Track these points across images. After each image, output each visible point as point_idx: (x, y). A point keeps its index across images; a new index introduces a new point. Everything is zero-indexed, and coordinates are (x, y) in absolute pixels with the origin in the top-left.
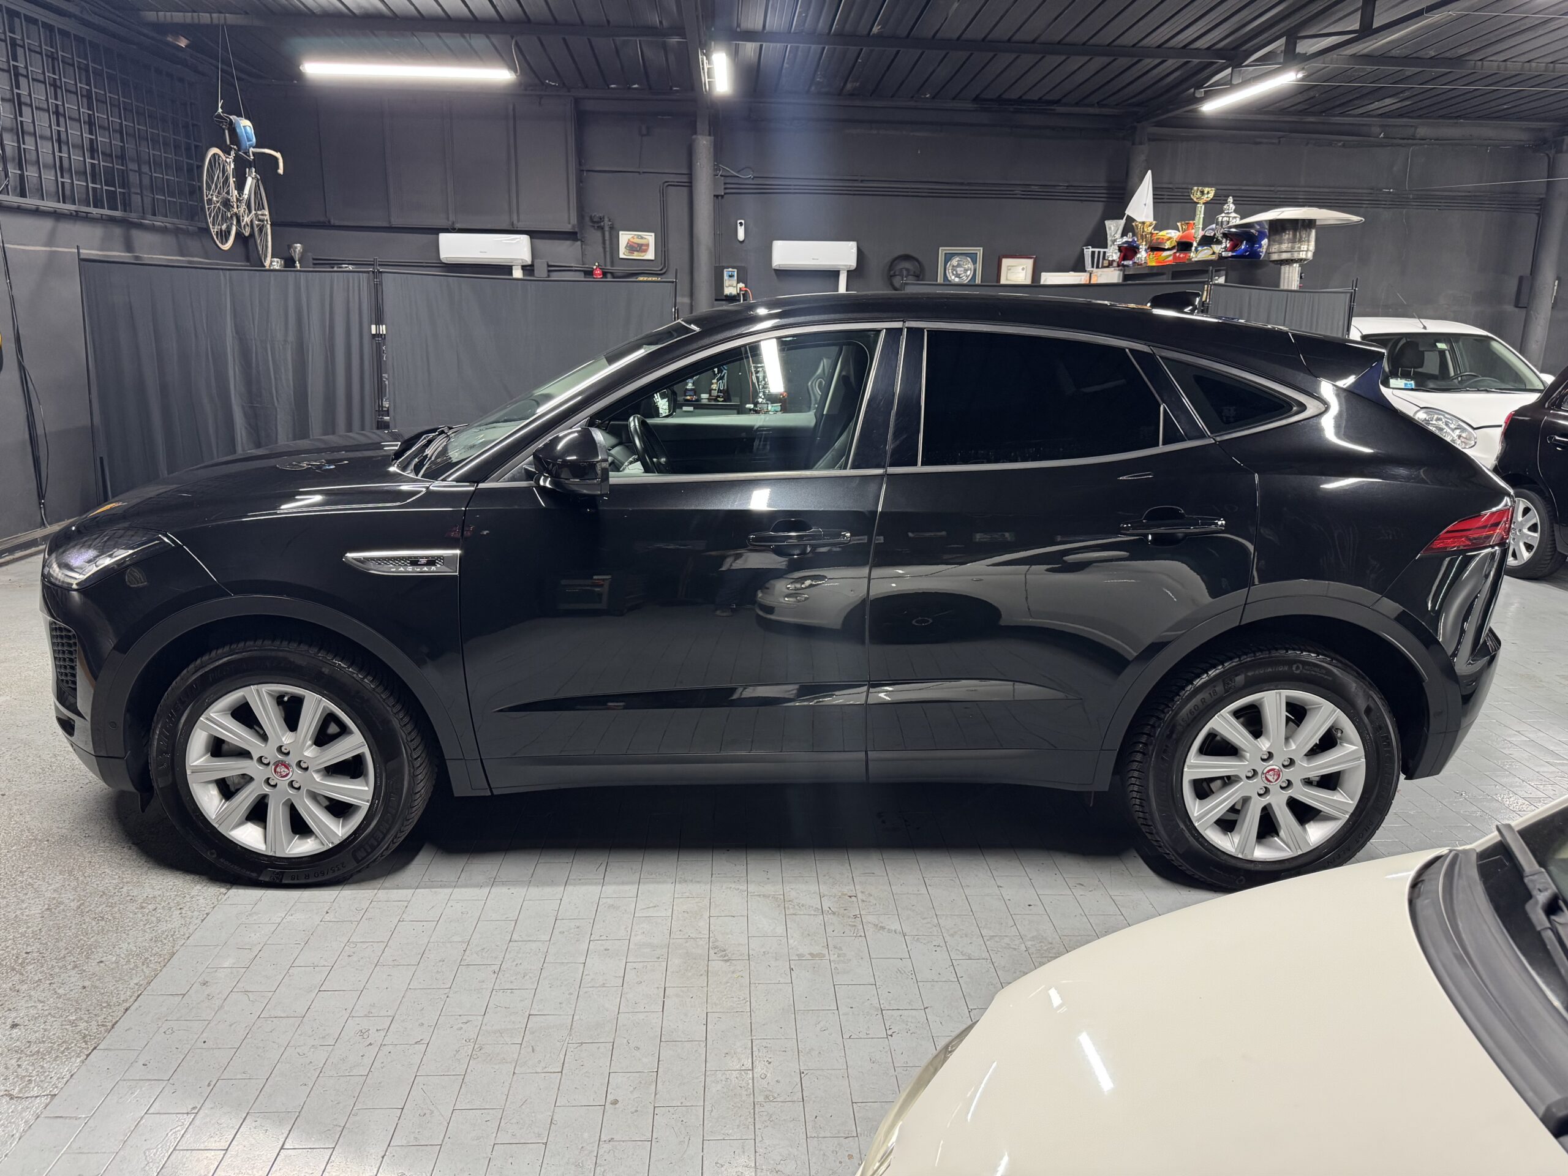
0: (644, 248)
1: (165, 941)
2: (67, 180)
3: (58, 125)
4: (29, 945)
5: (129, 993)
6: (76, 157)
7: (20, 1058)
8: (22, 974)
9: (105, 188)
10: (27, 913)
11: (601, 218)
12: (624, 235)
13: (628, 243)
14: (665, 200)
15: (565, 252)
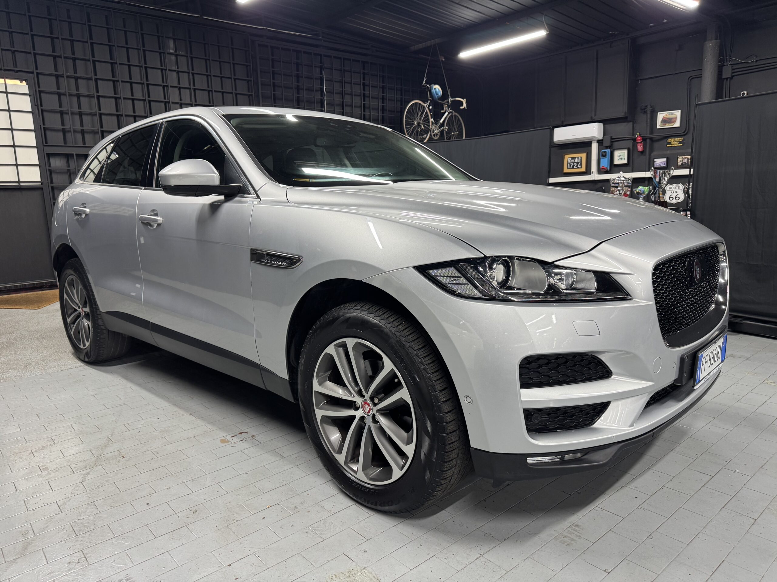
0: (673, 120)
11: (646, 106)
12: (660, 115)
13: (663, 119)
14: (690, 88)
15: (623, 130)
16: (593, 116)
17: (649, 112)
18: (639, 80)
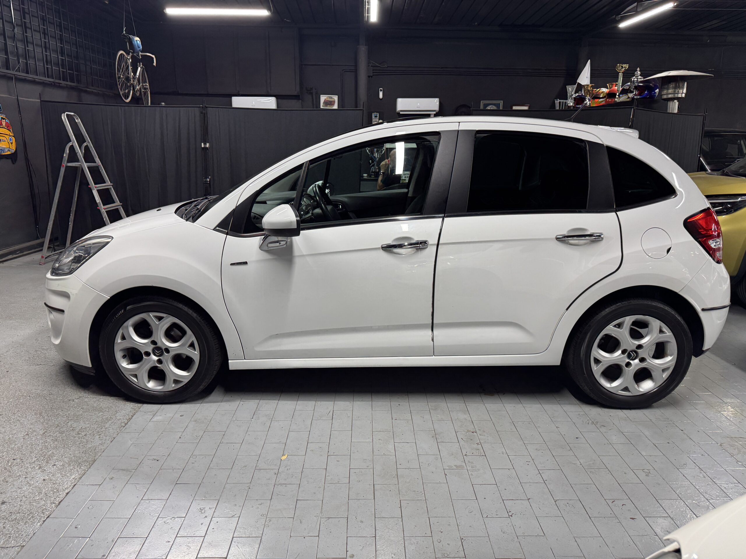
1: (91, 453)
2: (49, 67)
3: (45, 39)
4: (15, 455)
5: (70, 484)
6: (54, 55)
7: (5, 522)
8: (10, 472)
9: (68, 71)
10: (16, 437)
11: (311, 88)
12: (323, 97)
13: (325, 101)
14: (343, 79)
15: (294, 105)
16: (269, 91)
18: (304, 65)
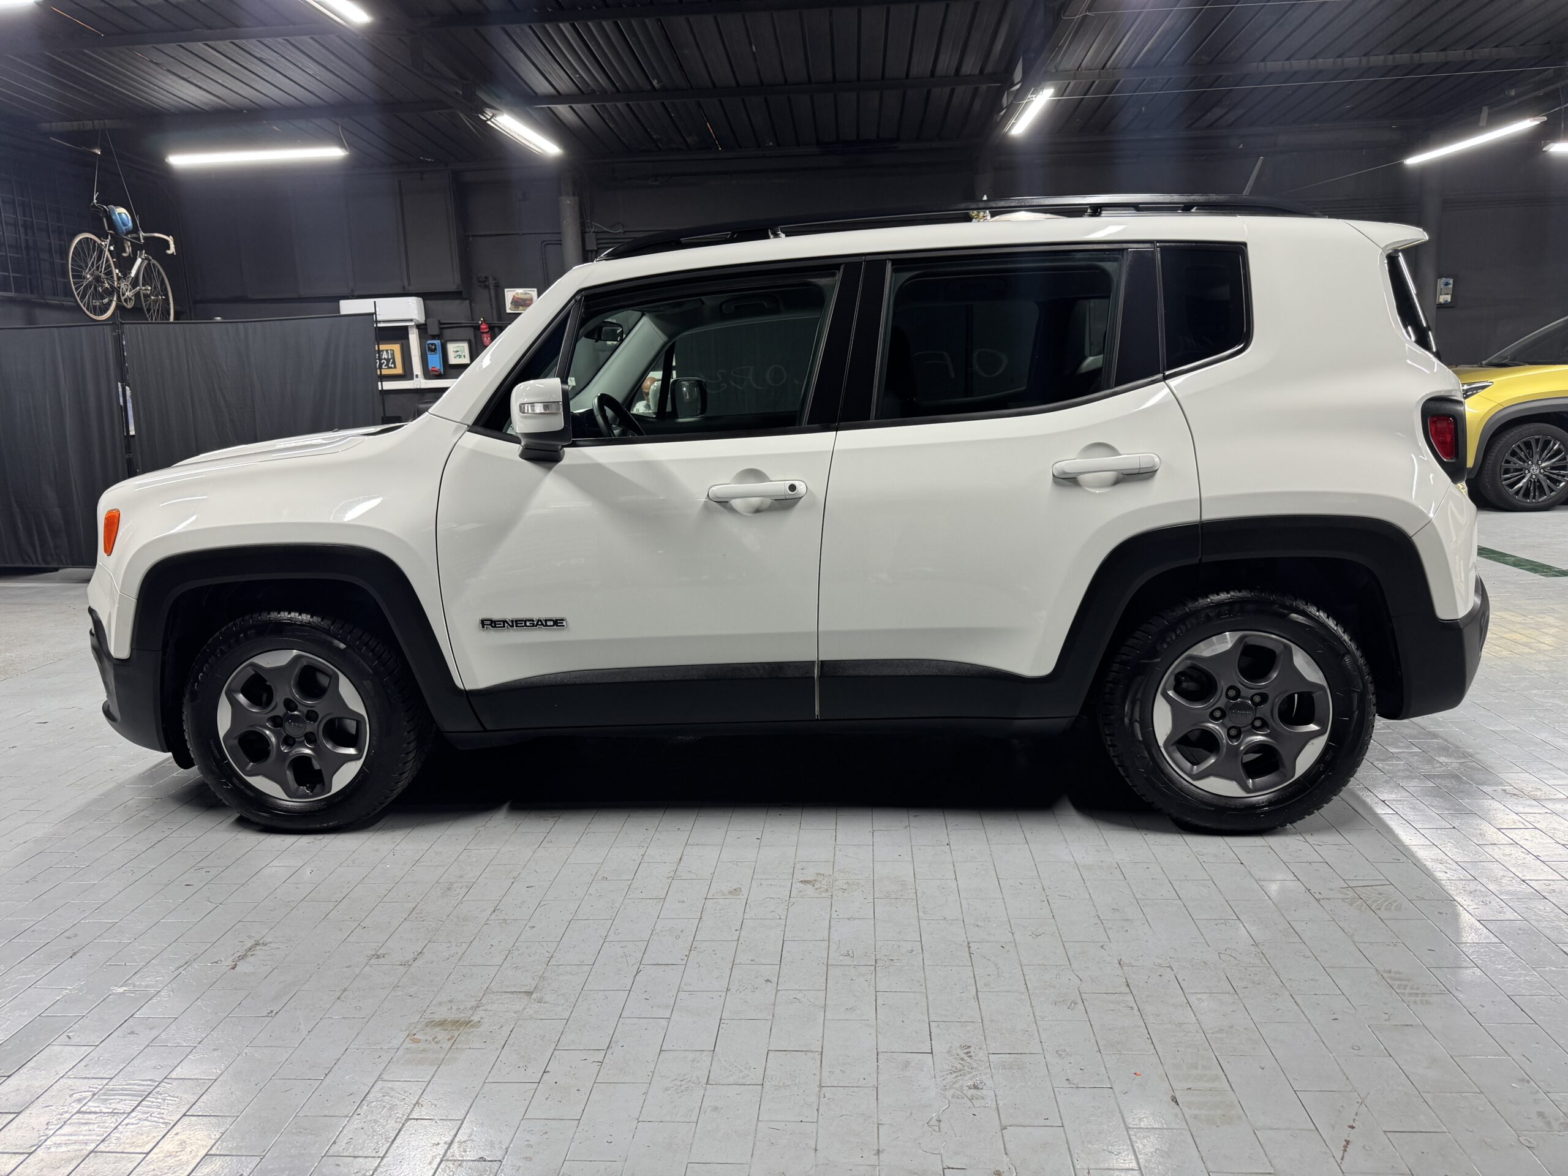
11: (486, 277)
12: (509, 293)
13: (513, 299)
14: (545, 258)
15: (455, 310)
16: (406, 286)
17: (492, 287)
18: (469, 236)
